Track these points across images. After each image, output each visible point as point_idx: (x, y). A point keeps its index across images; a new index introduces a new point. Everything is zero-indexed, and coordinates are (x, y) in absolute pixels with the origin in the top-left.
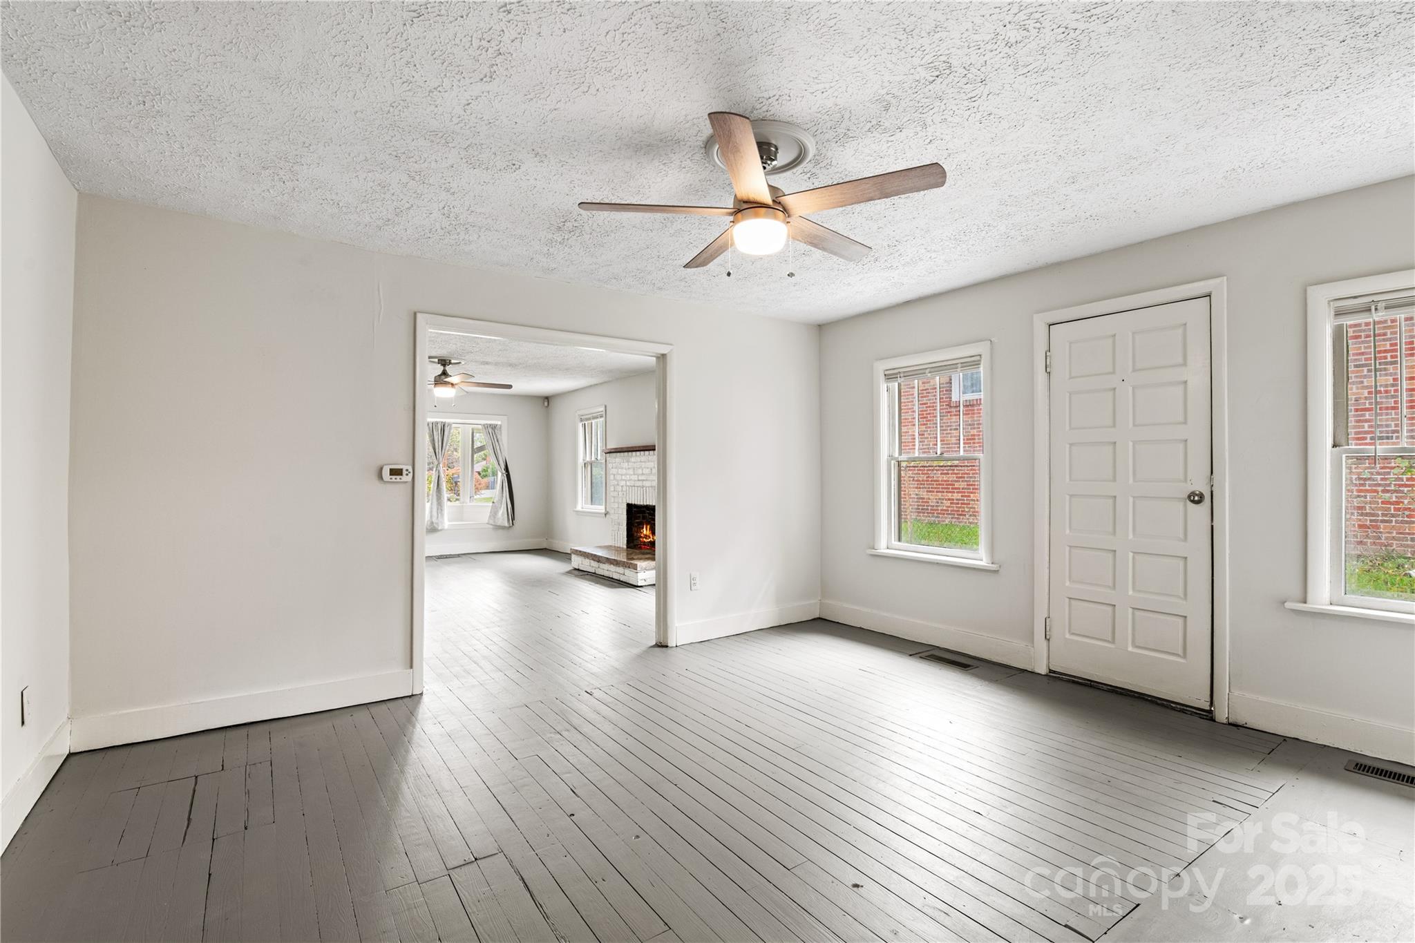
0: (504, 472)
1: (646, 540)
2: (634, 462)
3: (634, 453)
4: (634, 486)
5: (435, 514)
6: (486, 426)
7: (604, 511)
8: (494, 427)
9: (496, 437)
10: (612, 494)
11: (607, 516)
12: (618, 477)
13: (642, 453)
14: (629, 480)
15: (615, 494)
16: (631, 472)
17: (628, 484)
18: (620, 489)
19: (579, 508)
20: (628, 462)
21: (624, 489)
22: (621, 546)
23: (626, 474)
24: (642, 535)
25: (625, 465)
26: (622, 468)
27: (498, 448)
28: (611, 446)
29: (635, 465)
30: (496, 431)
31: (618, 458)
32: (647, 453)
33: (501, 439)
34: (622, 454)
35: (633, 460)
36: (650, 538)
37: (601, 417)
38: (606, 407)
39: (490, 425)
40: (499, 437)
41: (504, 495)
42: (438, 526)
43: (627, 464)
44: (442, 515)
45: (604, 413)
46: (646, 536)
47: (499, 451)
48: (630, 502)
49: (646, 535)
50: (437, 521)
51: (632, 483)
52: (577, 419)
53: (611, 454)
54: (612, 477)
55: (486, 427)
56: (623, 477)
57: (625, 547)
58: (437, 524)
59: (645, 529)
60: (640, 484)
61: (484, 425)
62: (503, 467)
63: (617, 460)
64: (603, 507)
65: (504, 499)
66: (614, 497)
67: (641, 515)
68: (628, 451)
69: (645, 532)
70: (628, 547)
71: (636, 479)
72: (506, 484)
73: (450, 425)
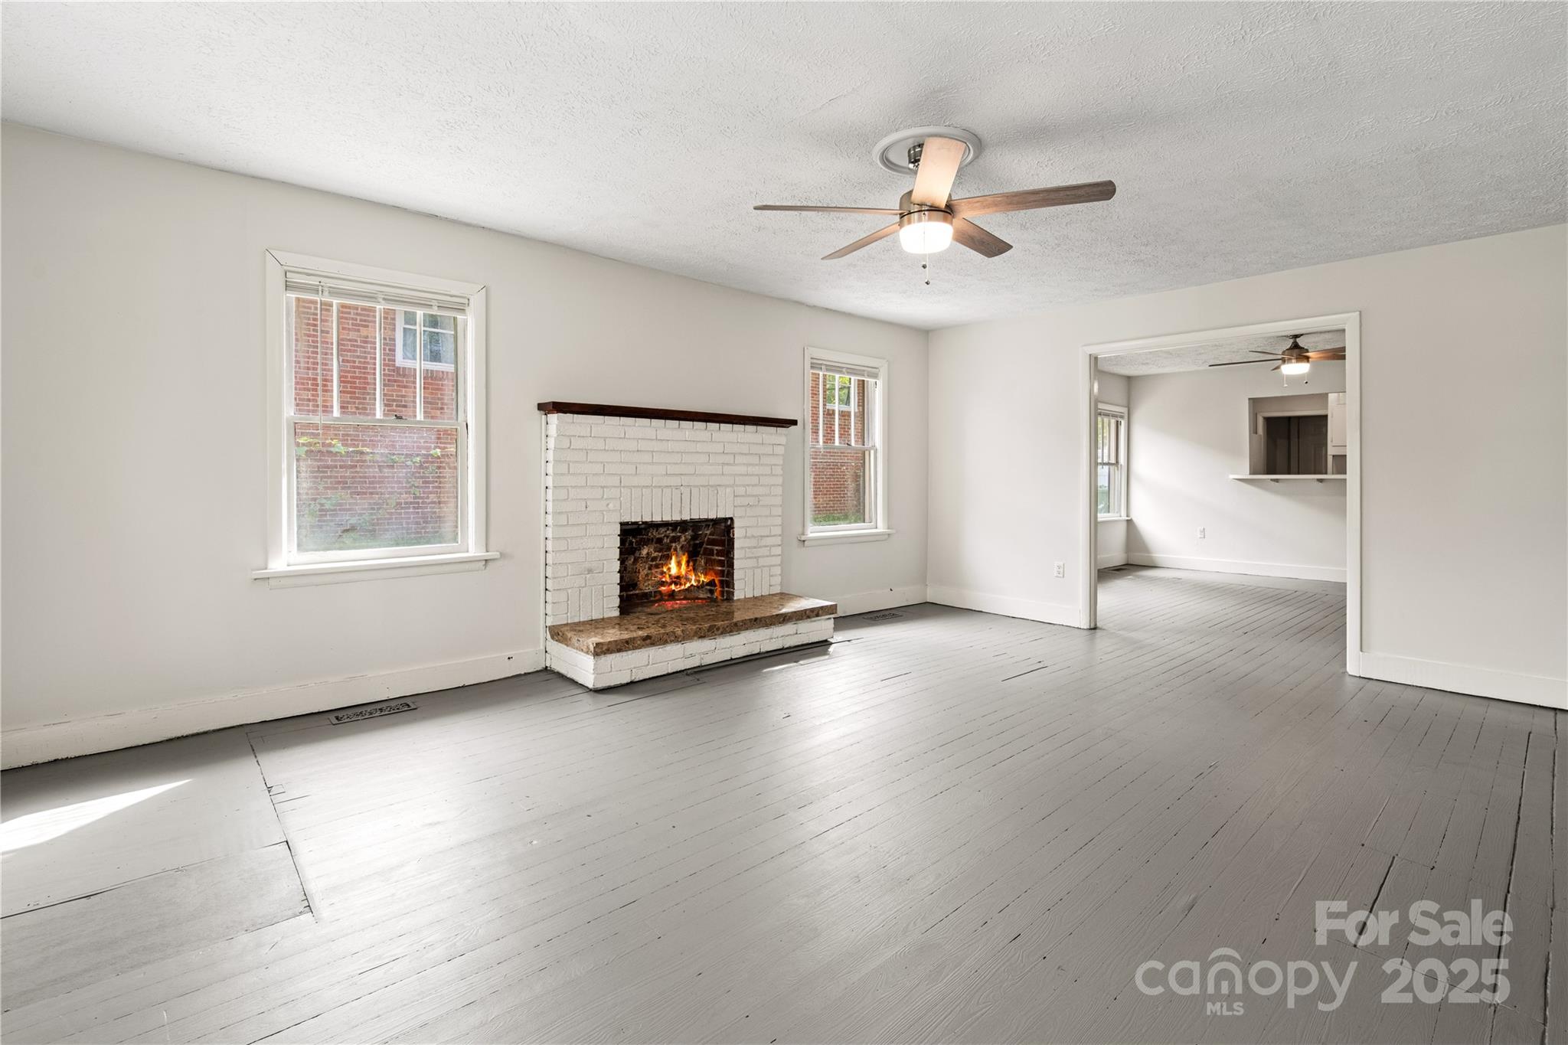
1: (677, 588)
24: (667, 578)
36: (688, 580)
57: (614, 615)
59: (673, 564)
69: (674, 571)
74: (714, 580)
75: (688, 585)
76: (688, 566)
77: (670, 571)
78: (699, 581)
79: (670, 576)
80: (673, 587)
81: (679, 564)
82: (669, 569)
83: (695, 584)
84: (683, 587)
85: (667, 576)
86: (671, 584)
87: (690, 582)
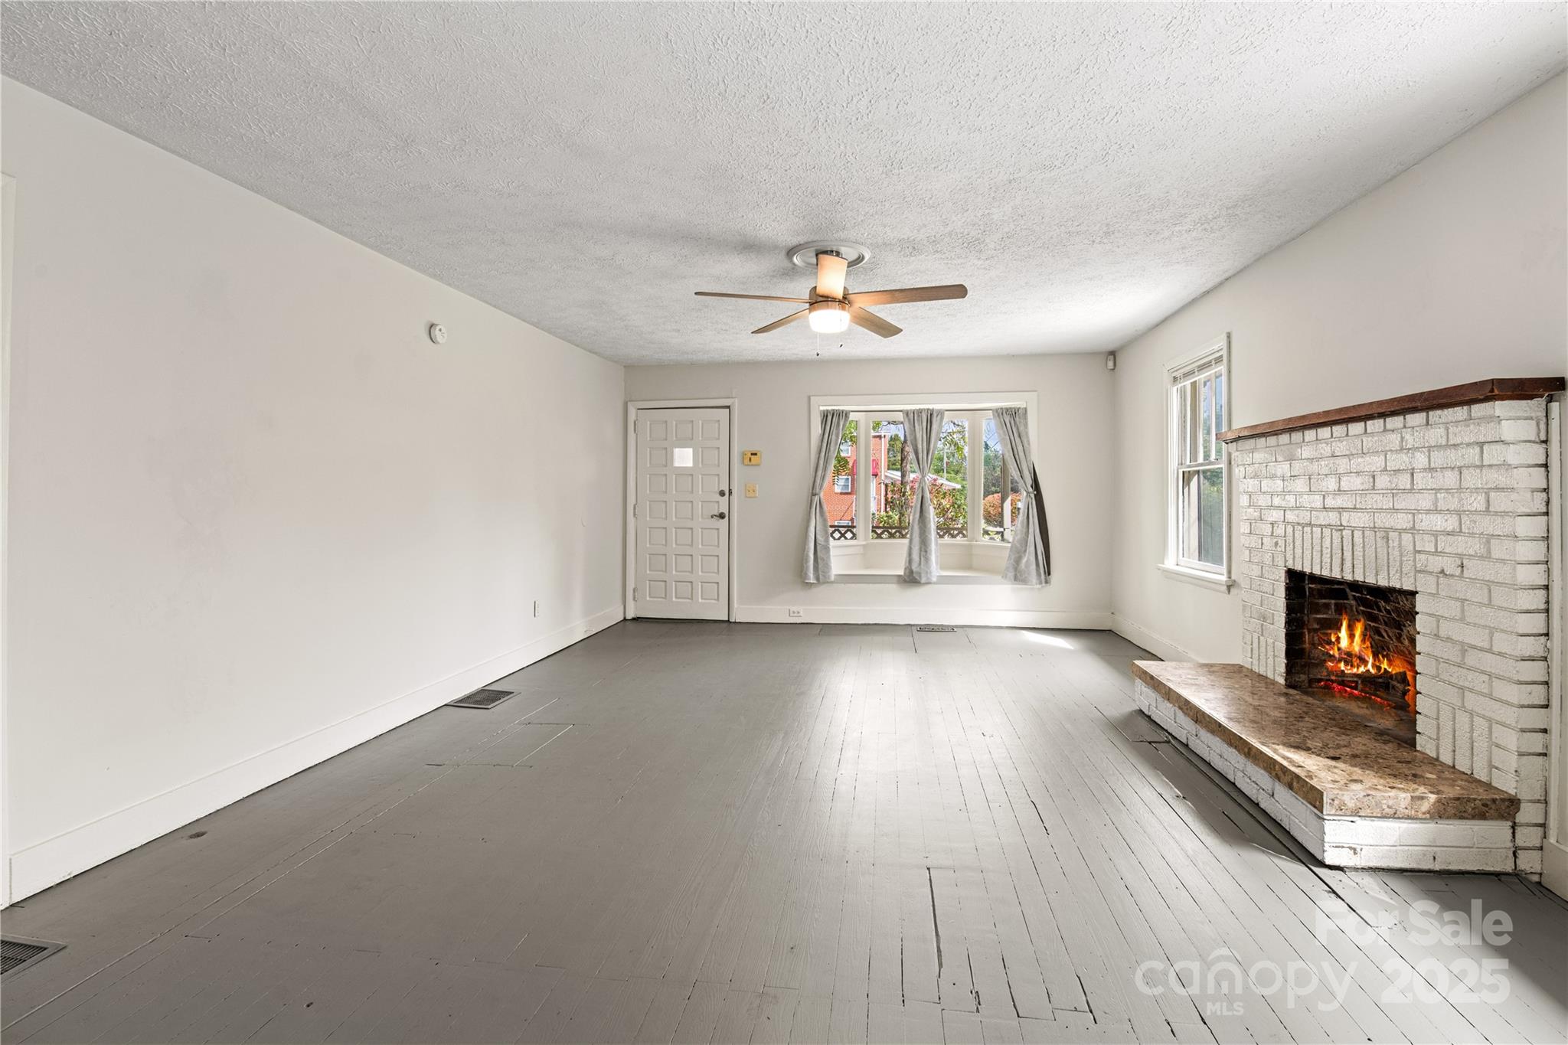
0: (1031, 490)
1: (1348, 670)
2: (1311, 460)
3: (1310, 435)
4: (1310, 524)
5: (915, 556)
6: (1000, 411)
7: (1224, 578)
8: (1013, 413)
9: (1018, 429)
10: (1245, 541)
11: (1233, 591)
12: (1263, 501)
13: (1339, 430)
14: (1292, 509)
15: (1254, 542)
16: (1300, 485)
17: (1291, 517)
18: (1267, 529)
19: (1170, 563)
20: (1291, 459)
21: (1280, 531)
22: (1270, 675)
23: (1284, 493)
24: (1335, 652)
25: (1283, 468)
26: (1273, 477)
27: (1020, 448)
28: (1243, 420)
29: (1314, 468)
30: (1017, 419)
31: (1260, 453)
32: (1356, 428)
33: (1027, 433)
34: (1272, 440)
35: (1306, 452)
36: (1364, 661)
37: (1219, 360)
38: (1229, 336)
39: (1007, 410)
40: (1022, 428)
41: (1031, 530)
42: (920, 577)
43: (1286, 466)
44: (927, 560)
45: (1224, 353)
46: (1348, 657)
47: (1021, 454)
48: (1298, 568)
49: (1349, 654)
50: (918, 569)
51: (1304, 517)
52: (1167, 379)
53: (1240, 443)
54: (1244, 500)
55: (1000, 413)
56: (1277, 501)
57: (1282, 681)
58: (919, 574)
59: (1343, 634)
60: (1332, 518)
61: (997, 410)
62: (1029, 481)
63: (1259, 456)
64: (1224, 569)
65: (1031, 537)
66: (1250, 549)
67: (1333, 601)
68: (1291, 430)
69: (1344, 643)
70: (1290, 685)
71: (1319, 504)
72: (1034, 512)
73: (941, 413)
74: (1405, 673)
75: (1362, 669)
76: (1363, 641)
77: (1339, 643)
78: (1379, 668)
79: (1339, 649)
80: (1342, 666)
81: (1351, 636)
82: (1338, 639)
83: (1373, 671)
84: (1355, 670)
85: (1336, 649)
86: (1340, 661)
87: (1366, 666)
